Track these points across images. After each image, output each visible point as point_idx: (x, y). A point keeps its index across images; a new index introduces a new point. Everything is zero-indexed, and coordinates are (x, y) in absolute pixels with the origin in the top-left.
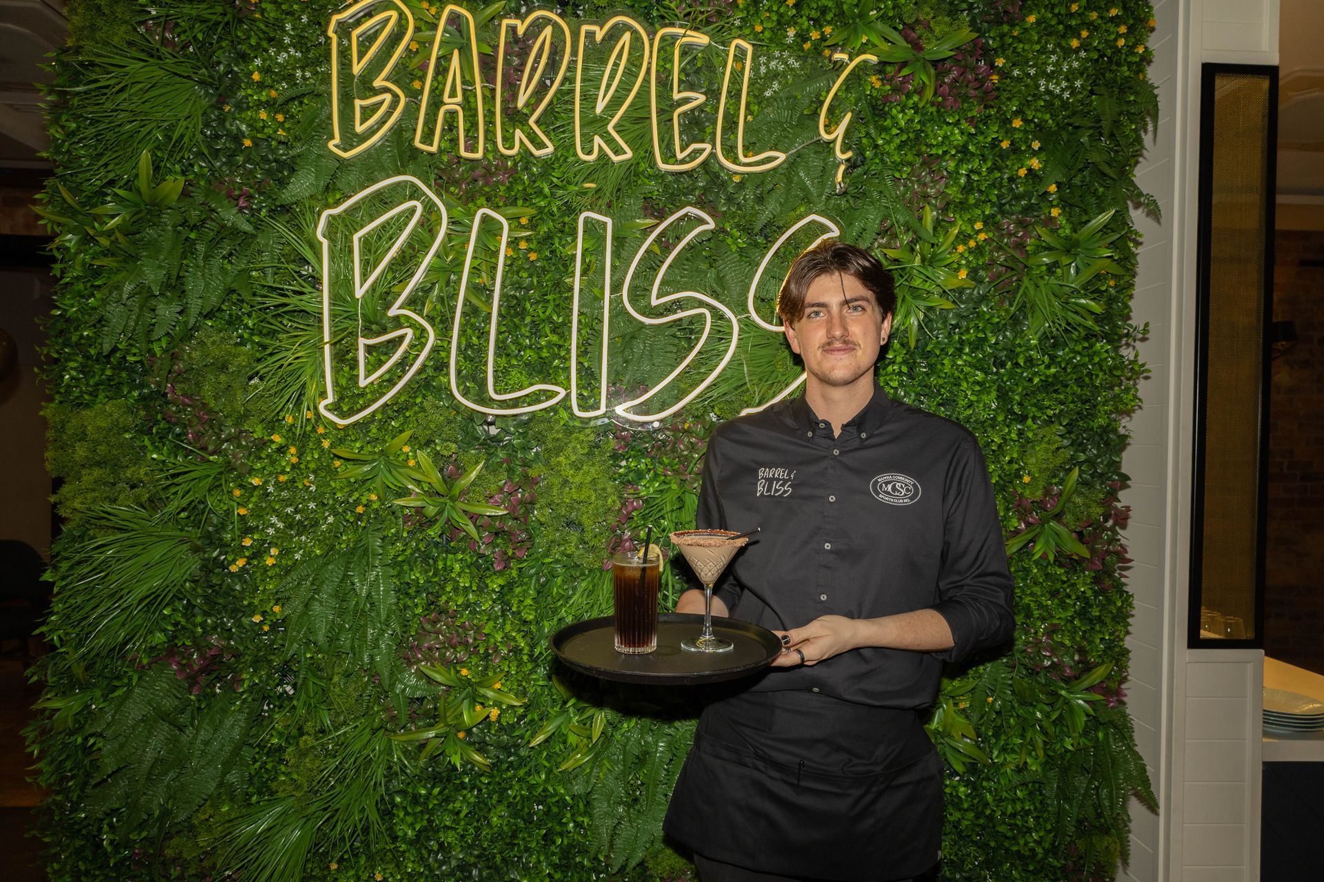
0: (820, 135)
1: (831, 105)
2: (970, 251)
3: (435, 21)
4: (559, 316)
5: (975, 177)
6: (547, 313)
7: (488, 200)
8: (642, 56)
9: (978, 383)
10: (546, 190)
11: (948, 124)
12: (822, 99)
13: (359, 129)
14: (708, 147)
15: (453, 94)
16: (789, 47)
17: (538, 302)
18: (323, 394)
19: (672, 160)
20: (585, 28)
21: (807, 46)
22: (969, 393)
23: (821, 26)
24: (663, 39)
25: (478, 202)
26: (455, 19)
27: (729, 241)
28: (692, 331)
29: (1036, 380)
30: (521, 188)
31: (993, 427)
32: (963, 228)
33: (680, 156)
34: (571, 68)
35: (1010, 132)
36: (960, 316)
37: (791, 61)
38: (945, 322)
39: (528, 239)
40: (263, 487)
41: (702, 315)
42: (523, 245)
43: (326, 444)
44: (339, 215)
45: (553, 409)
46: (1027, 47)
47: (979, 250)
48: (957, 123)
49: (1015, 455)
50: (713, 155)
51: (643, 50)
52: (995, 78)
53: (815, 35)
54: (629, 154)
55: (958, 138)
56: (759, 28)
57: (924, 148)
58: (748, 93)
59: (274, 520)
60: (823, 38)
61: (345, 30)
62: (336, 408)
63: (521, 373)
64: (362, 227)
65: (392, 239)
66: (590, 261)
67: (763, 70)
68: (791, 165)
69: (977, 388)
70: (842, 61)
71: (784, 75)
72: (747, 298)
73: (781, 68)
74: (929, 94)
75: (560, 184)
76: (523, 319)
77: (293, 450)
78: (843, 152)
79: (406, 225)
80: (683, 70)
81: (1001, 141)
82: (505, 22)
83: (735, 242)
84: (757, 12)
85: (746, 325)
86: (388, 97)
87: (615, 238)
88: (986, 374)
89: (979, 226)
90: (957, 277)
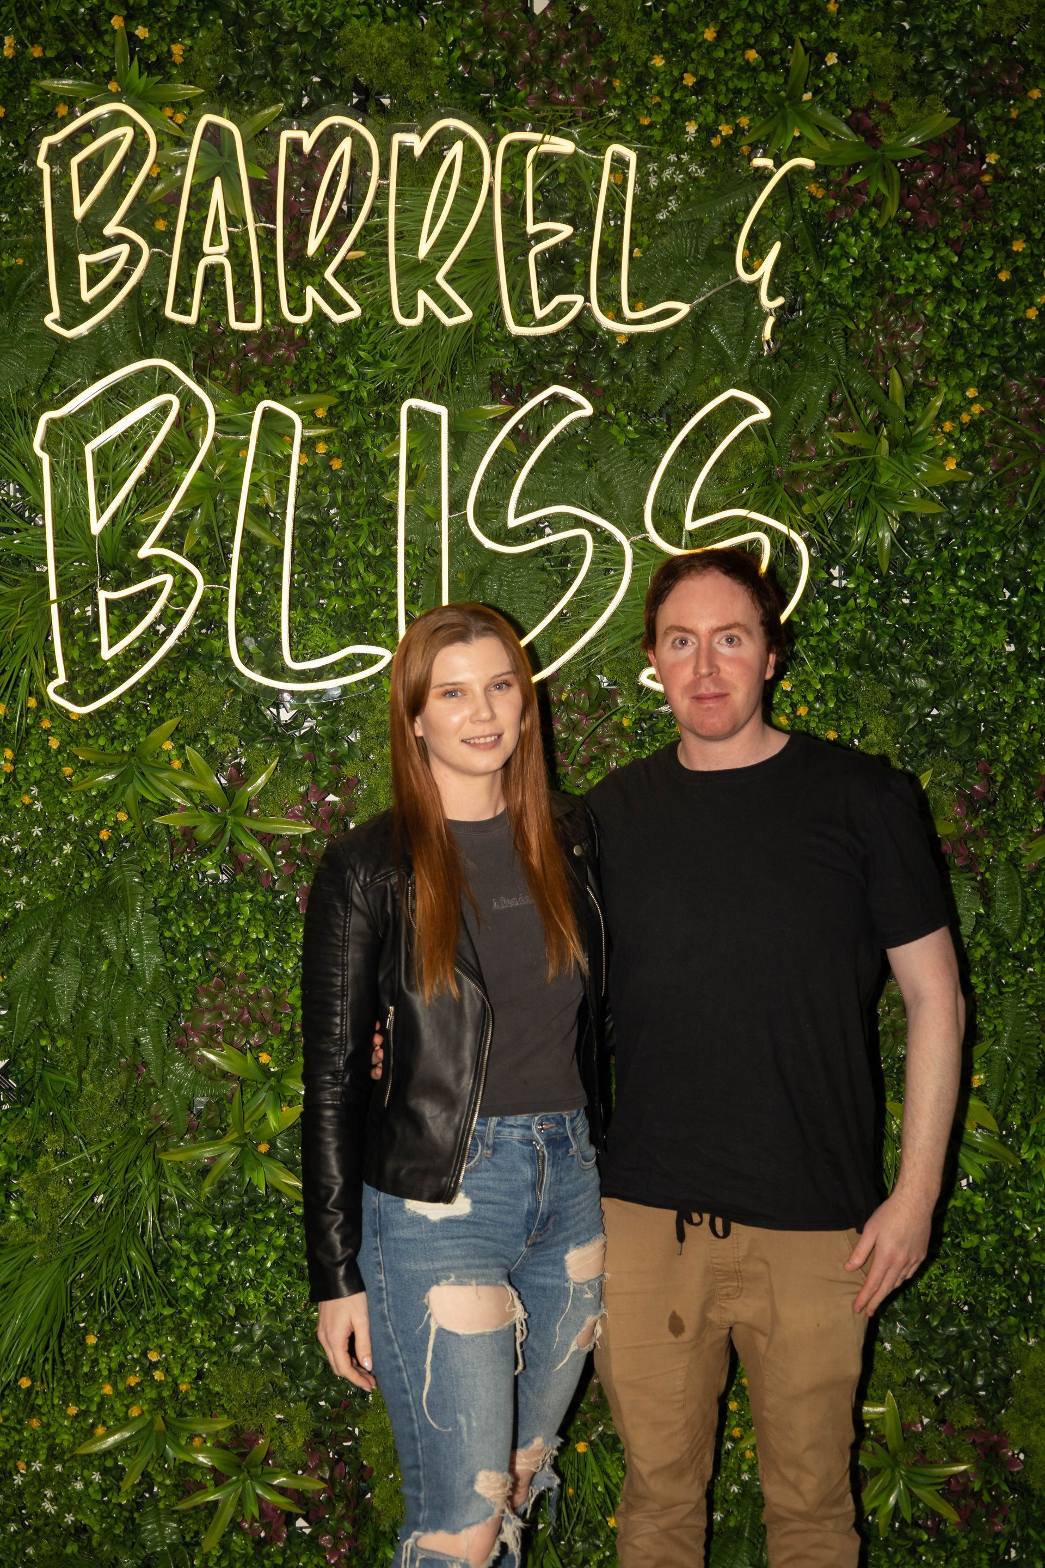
0: (737, 275)
1: (751, 229)
2: (963, 429)
3: (185, 136)
4: (375, 547)
5: (964, 325)
6: (360, 544)
7: (268, 384)
8: (480, 173)
10: (351, 369)
11: (920, 251)
12: (739, 221)
13: (87, 296)
14: (579, 299)
15: (215, 241)
16: (688, 148)
17: (346, 528)
18: (52, 673)
19: (527, 318)
20: (398, 138)
21: (716, 142)
22: (967, 633)
23: (735, 115)
24: (509, 146)
25: (257, 390)
26: (214, 134)
27: (614, 430)
28: (566, 560)
30: (314, 366)
31: (1005, 681)
32: (950, 397)
33: (540, 313)
34: (382, 193)
35: (1010, 254)
36: (951, 522)
37: (693, 168)
38: (930, 534)
39: (327, 439)
41: (580, 540)
43: (54, 743)
44: (62, 419)
45: (372, 679)
46: (1028, 137)
47: (975, 427)
48: (934, 249)
49: (1035, 720)
50: (586, 309)
51: (482, 164)
52: (987, 178)
53: (726, 130)
54: (468, 315)
55: (936, 271)
56: (645, 121)
57: (889, 284)
58: (633, 216)
60: (738, 130)
61: (58, 156)
62: (66, 691)
63: (324, 630)
64: (95, 434)
65: (138, 450)
66: (418, 466)
67: (653, 182)
68: (698, 318)
69: (978, 626)
70: (766, 168)
71: (683, 186)
72: (642, 511)
73: (679, 178)
74: (892, 208)
75: (370, 359)
76: (322, 554)
77: (7, 753)
78: (771, 297)
79: (157, 428)
80: (538, 189)
81: (999, 271)
82: (286, 135)
83: (623, 430)
84: (642, 98)
85: (642, 549)
86: (124, 249)
87: (451, 434)
88: (991, 604)
89: (971, 393)
90: (944, 468)
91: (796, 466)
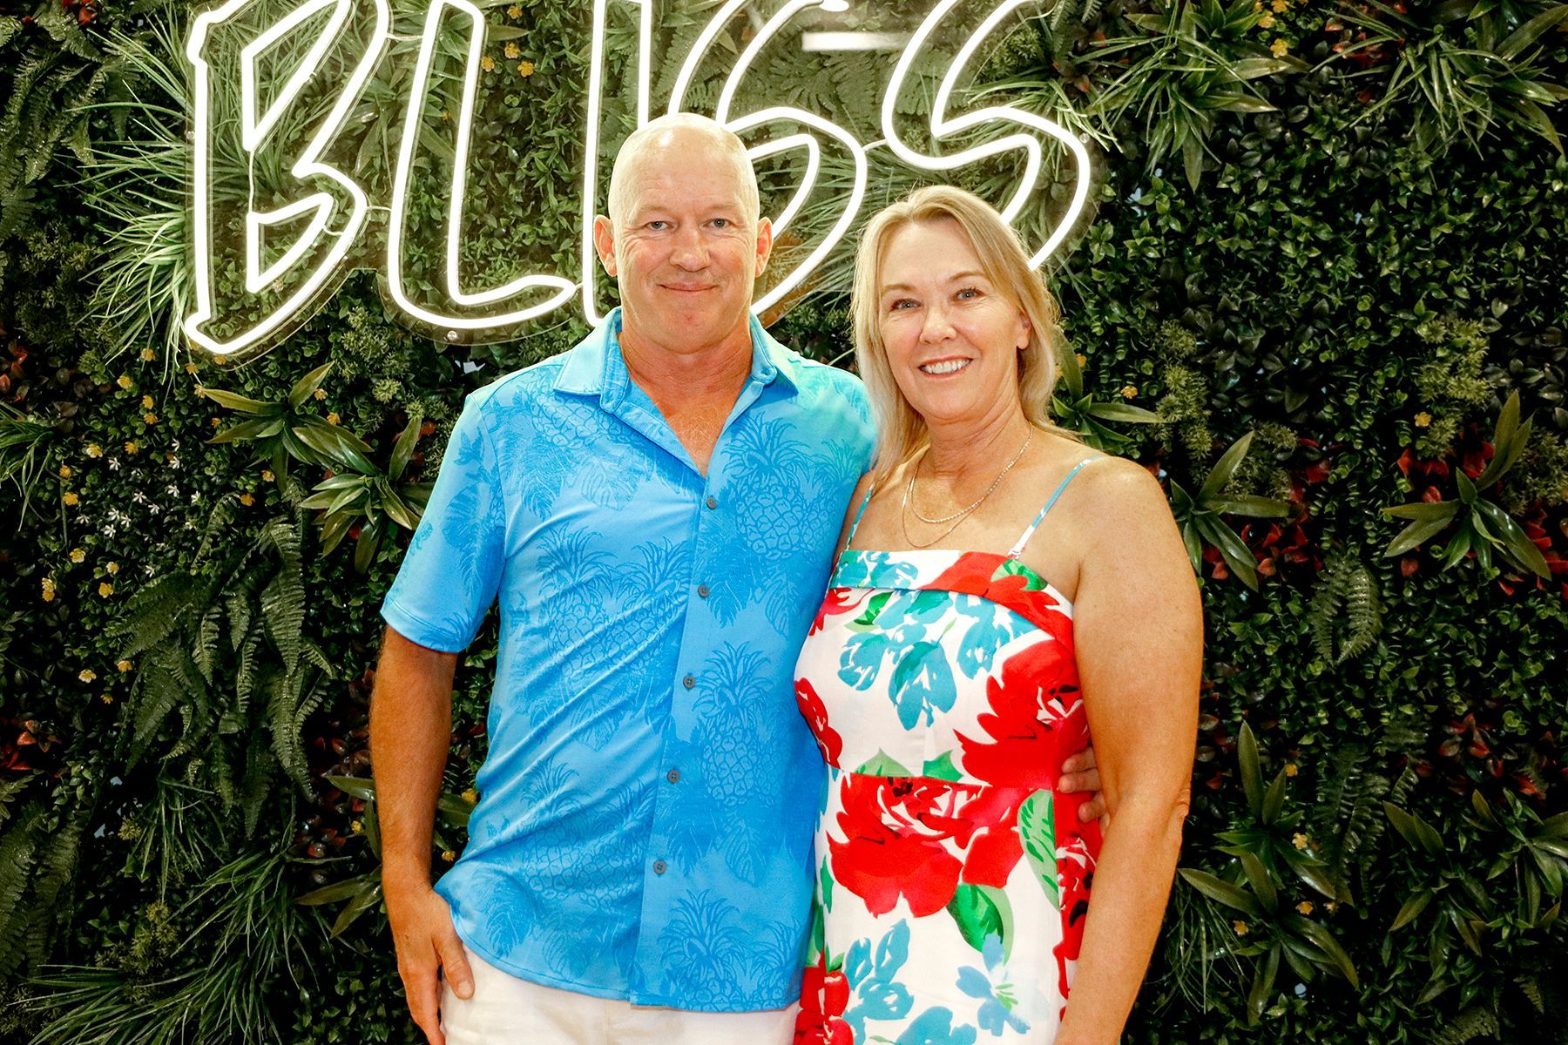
6: (549, 162)
9: (1318, 243)
18: (191, 307)
29: (1434, 235)
36: (1285, 126)
38: (1254, 139)
39: (520, 42)
40: (101, 463)
42: (511, 52)
43: (201, 391)
59: (114, 514)
77: (148, 402)
85: (880, 161)
90: (1269, 54)
91: (1079, 60)
